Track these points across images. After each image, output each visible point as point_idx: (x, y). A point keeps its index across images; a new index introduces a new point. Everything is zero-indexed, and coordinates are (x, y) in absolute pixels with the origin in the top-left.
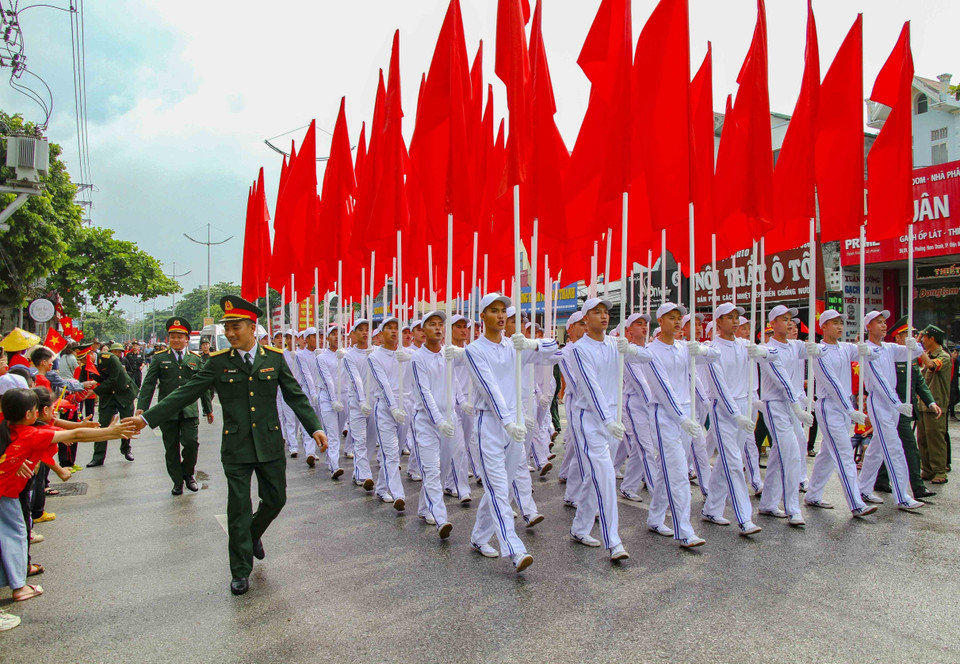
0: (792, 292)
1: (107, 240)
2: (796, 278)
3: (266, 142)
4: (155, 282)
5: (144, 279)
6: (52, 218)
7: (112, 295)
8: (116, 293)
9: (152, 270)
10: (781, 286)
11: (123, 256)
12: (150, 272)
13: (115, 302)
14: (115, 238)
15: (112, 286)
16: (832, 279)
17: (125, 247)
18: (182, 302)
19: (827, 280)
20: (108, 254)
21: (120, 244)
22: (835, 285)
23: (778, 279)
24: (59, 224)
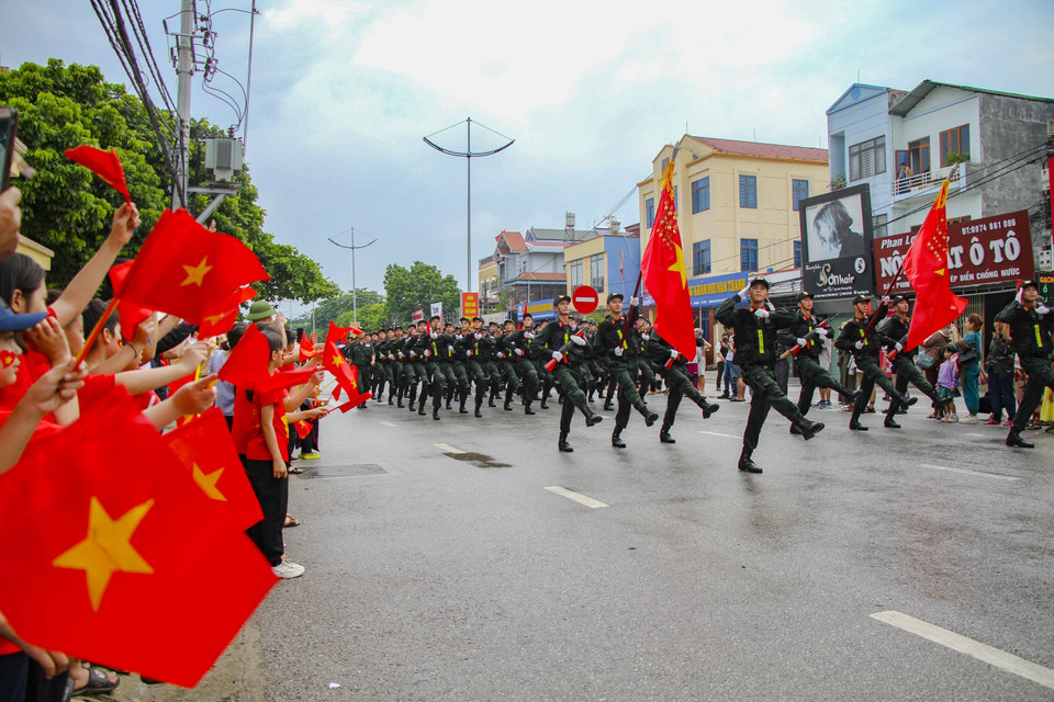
0: (994, 274)
1: (268, 244)
2: (998, 259)
3: (425, 139)
4: (316, 286)
5: (305, 282)
6: (238, 220)
7: (273, 300)
8: (276, 297)
9: (312, 274)
10: (981, 268)
11: (284, 260)
12: (311, 276)
13: (276, 307)
14: (275, 242)
15: (274, 292)
16: (1041, 259)
17: (285, 251)
18: (317, 310)
19: (1035, 260)
20: (269, 258)
21: (281, 248)
22: (1045, 265)
23: (976, 262)
24: (244, 226)
